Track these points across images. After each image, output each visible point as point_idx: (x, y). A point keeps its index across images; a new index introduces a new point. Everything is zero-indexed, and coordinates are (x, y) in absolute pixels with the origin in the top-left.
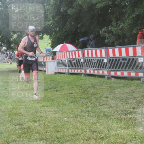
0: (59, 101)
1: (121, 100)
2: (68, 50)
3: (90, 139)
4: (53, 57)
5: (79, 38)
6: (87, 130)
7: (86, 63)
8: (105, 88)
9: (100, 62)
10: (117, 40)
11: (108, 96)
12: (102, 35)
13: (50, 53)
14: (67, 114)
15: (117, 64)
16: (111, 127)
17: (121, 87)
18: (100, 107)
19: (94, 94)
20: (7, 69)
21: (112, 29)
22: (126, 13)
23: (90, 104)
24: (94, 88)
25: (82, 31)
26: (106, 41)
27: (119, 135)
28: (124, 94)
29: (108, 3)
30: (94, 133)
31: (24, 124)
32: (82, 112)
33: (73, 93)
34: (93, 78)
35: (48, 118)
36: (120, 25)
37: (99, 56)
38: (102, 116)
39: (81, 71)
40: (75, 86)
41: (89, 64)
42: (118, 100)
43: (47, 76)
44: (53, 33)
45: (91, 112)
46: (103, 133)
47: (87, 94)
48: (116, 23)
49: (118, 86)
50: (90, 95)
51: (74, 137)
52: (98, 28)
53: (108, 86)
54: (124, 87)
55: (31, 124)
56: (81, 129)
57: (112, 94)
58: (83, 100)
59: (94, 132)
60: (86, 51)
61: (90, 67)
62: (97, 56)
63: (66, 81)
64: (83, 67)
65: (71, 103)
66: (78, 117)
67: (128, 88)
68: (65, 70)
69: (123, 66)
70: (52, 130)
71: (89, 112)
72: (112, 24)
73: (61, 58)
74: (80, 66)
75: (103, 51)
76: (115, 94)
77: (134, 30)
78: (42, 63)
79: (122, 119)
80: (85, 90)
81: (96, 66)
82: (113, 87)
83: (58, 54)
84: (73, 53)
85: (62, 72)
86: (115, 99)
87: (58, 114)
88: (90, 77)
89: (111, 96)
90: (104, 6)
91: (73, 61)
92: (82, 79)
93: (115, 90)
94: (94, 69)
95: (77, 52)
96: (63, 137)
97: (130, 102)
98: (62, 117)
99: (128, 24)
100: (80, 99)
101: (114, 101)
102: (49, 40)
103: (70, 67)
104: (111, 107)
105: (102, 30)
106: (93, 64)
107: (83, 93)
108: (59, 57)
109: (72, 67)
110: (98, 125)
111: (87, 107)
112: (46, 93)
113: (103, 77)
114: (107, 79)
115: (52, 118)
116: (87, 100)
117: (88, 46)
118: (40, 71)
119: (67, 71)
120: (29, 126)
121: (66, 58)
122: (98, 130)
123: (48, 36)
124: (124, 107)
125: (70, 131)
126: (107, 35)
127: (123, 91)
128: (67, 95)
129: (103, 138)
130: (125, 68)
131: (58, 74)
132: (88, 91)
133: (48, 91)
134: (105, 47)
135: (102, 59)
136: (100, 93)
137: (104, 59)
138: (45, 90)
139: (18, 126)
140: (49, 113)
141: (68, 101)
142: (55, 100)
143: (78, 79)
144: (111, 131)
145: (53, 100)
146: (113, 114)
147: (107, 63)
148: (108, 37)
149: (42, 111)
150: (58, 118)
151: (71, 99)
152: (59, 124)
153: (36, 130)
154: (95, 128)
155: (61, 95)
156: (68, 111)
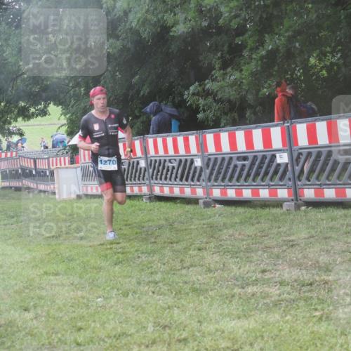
0: (85, 260)
1: (235, 254)
3: (154, 342)
4: (72, 158)
6: (150, 325)
7: (151, 171)
8: (196, 229)
9: (185, 168)
10: (226, 114)
11: (203, 245)
12: (189, 103)
13: (65, 149)
14: (104, 289)
15: (227, 171)
16: (208, 314)
17: (236, 223)
18: (184, 272)
23: (159, 264)
24: (170, 229)
26: (200, 116)
28: (243, 240)
30: (165, 330)
32: (139, 283)
33: (121, 241)
34: (169, 204)
35: (57, 301)
37: (182, 151)
38: (187, 291)
39: (140, 190)
40: (126, 225)
41: (159, 173)
42: (227, 255)
44: (72, 99)
45: (160, 284)
46: (186, 329)
47: (155, 242)
48: (222, 72)
50: (160, 246)
52: (180, 87)
53: (202, 222)
54: (242, 223)
55: (15, 315)
56: (136, 321)
57: (214, 240)
58: (143, 256)
59: (167, 328)
60: (151, 141)
61: (161, 179)
62: (178, 153)
64: (145, 179)
65: (116, 264)
66: (130, 296)
67: (253, 225)
70: (65, 326)
72: (212, 76)
74: (137, 179)
75: (192, 139)
76: (221, 241)
77: (263, 87)
78: (46, 173)
79: (233, 296)
80: (150, 233)
81: (176, 177)
82: (216, 225)
84: (121, 146)
85: (94, 192)
86: (219, 252)
87: (81, 291)
88: (163, 204)
89: (212, 245)
92: (144, 209)
93: (220, 233)
94: (170, 183)
98: (91, 296)
99: (250, 72)
100: (136, 254)
101: (219, 257)
102: (63, 117)
104: (209, 270)
105: (188, 89)
106: (169, 173)
107: (145, 240)
108: (87, 157)
110: (176, 311)
111: (152, 273)
112: (56, 245)
113: (193, 201)
114: (202, 206)
115: (66, 300)
116: (153, 256)
120: (10, 319)
122: (175, 322)
123: (60, 107)
124: (241, 270)
125: (109, 327)
126: (202, 102)
127: (240, 234)
128: (105, 246)
129: (185, 340)
130: (246, 180)
131: (84, 198)
132: (158, 236)
135: (189, 158)
136: (184, 240)
137: (195, 160)
140: (60, 288)
141: (107, 261)
142: (76, 260)
143: (133, 208)
144: (206, 324)
145: (71, 260)
146: (214, 285)
147: (201, 168)
148: (204, 106)
149: (43, 285)
150: (81, 300)
151: (116, 257)
152: (83, 313)
153: (26, 328)
154: (169, 319)
155: (90, 246)
156: (106, 282)
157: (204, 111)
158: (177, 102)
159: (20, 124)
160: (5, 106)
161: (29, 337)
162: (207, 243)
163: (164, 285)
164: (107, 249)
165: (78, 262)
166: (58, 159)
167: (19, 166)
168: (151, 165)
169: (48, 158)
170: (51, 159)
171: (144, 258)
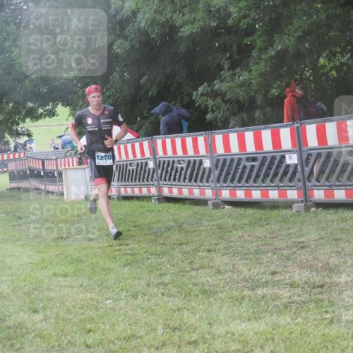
1: (244, 255)
3: (164, 345)
4: (80, 159)
5: (145, 112)
6: (160, 327)
7: (159, 172)
8: (205, 230)
9: (194, 168)
10: (235, 114)
11: (213, 247)
12: (198, 103)
14: (113, 291)
16: (218, 316)
17: (246, 225)
18: (193, 273)
21: (221, 89)
23: (168, 266)
24: (179, 230)
26: (209, 116)
28: (252, 242)
30: (175, 332)
31: (7, 318)
32: (148, 285)
33: (130, 242)
34: (177, 206)
35: (66, 303)
37: (191, 152)
38: (197, 293)
39: (149, 191)
40: (135, 226)
41: (168, 174)
42: (237, 257)
44: (80, 100)
45: (170, 286)
46: (196, 331)
47: (164, 244)
48: (231, 73)
49: (238, 223)
50: (169, 247)
52: (188, 87)
53: (211, 223)
54: (251, 224)
55: (24, 317)
56: (146, 323)
57: (223, 242)
59: (177, 330)
60: (159, 142)
61: (169, 180)
62: (187, 154)
64: (154, 180)
65: (125, 266)
66: (140, 298)
68: (111, 189)
70: (75, 328)
71: (166, 285)
72: (221, 76)
74: (145, 180)
75: (201, 140)
76: (230, 242)
78: (54, 174)
79: (243, 298)
81: (185, 178)
82: (225, 226)
84: (129, 146)
86: (228, 254)
87: (91, 292)
88: (171, 205)
89: (221, 246)
91: (129, 168)
92: (152, 211)
93: (230, 234)
94: (179, 184)
95: (137, 145)
97: (265, 260)
98: (100, 298)
99: (258, 72)
100: (145, 255)
101: (228, 259)
102: (71, 117)
103: (121, 181)
104: (219, 272)
105: (197, 90)
106: (178, 174)
107: (153, 241)
109: (128, 181)
110: (186, 313)
111: (161, 275)
112: (64, 246)
113: (202, 202)
114: (211, 208)
115: (75, 302)
116: (162, 258)
119: (114, 193)
120: (19, 321)
122: (185, 324)
123: (68, 107)
124: (251, 272)
125: (119, 329)
126: (210, 102)
127: (250, 235)
128: (114, 248)
129: (195, 342)
130: (255, 181)
132: (167, 237)
135: (198, 159)
136: (193, 242)
137: (204, 161)
140: (70, 289)
141: (116, 262)
142: (84, 262)
143: (142, 210)
144: (216, 326)
145: (79, 261)
146: (224, 287)
147: (210, 169)
148: (212, 107)
149: (53, 287)
150: (90, 302)
151: (125, 258)
152: (92, 314)
153: (35, 330)
154: (179, 322)
155: (99, 248)
156: (115, 284)
157: (213, 111)
158: (185, 102)
159: (28, 124)
160: (13, 106)
161: (39, 339)
162: (216, 244)
163: (173, 287)
164: (116, 250)
165: (86, 263)
167: (27, 167)
168: (159, 166)
169: (56, 159)
170: (59, 160)
171: (153, 259)
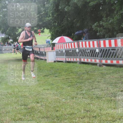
0: (58, 85)
1: (111, 84)
2: (65, 41)
3: (84, 117)
4: (52, 48)
5: (75, 32)
6: (82, 110)
7: (80, 53)
8: (97, 74)
9: (93, 52)
10: (107, 33)
11: (99, 81)
12: (94, 29)
13: (50, 44)
14: (65, 96)
15: (108, 54)
16: (103, 107)
17: (111, 73)
18: (93, 90)
19: (87, 79)
20: (13, 58)
21: (103, 24)
22: (115, 9)
23: (84, 87)
24: (87, 74)
25: (77, 25)
26: (98, 34)
27: (109, 114)
28: (114, 79)
29: (100, 2)
31: (28, 105)
32: (77, 94)
33: (70, 78)
34: (86, 65)
35: (49, 100)
36: (109, 20)
37: (92, 46)
38: (95, 98)
39: (76, 60)
40: (71, 72)
41: (83, 54)
42: (108, 85)
43: (47, 64)
44: (53, 27)
45: (85, 95)
46: (95, 112)
47: (82, 79)
48: (106, 18)
49: (108, 72)
50: (84, 80)
51: (71, 116)
52: (90, 23)
53: (99, 72)
54: (113, 73)
55: (34, 104)
56: (77, 109)
57: (103, 79)
58: (78, 84)
59: (88, 112)
60: (81, 43)
61: (84, 56)
62: (90, 47)
63: (64, 68)
64: (78, 56)
65: (69, 87)
66: (75, 99)
67: (117, 73)
68: (63, 58)
69: (112, 55)
70: (52, 109)
72: (103, 20)
73: (60, 49)
74: (75, 55)
75: (95, 42)
76: (106, 79)
77: (121, 24)
78: (43, 53)
79: (112, 100)
80: (80, 75)
81: (89, 55)
82: (104, 73)
83: (57, 45)
84: (70, 44)
85: (60, 60)
86: (105, 83)
87: (57, 96)
88: (84, 65)
89: (103, 81)
90: (96, 4)
91: (70, 51)
92: (78, 67)
93: (105, 76)
94: (87, 57)
95: (73, 44)
96: (62, 116)
97: (118, 86)
98: (61, 98)
99: (117, 19)
100: (75, 83)
101: (105, 85)
102: (49, 33)
103: (67, 56)
104: (102, 90)
105: (94, 24)
106: (87, 54)
107: (78, 78)
108: (58, 48)
109: (69, 56)
110: (91, 105)
111: (82, 90)
112: (47, 79)
113: (95, 64)
114: (98, 66)
115: (52, 100)
116: (82, 84)
117: (82, 38)
118: (41, 60)
119: (64, 60)
120: (33, 106)
121: (63, 48)
122: (91, 110)
123: (48, 30)
124: (114, 90)
125: (68, 110)
126: (99, 29)
127: (112, 77)
128: (64, 80)
129: (95, 116)
130: (114, 57)
131: (56, 62)
132: (83, 77)
133: (49, 76)
134: (97, 39)
135: (94, 49)
136: (92, 78)
137: (96, 50)
138: (46, 76)
139: (23, 107)
140: (50, 95)
141: (65, 85)
142: (54, 85)
143: (74, 66)
144: (102, 111)
145: (53, 84)
146: (104, 96)
147: (98, 53)
148: (99, 30)
149: (44, 94)
150: (57, 100)
151: (68, 84)
152: (58, 105)
153: (38, 110)
154: (89, 108)
155: (59, 80)
156: (65, 93)
158: (90, 29)
161: (40, 113)
162: (101, 80)
165: (55, 85)
166: (48, 48)
168: (80, 51)
170: (45, 48)
171: (78, 85)
